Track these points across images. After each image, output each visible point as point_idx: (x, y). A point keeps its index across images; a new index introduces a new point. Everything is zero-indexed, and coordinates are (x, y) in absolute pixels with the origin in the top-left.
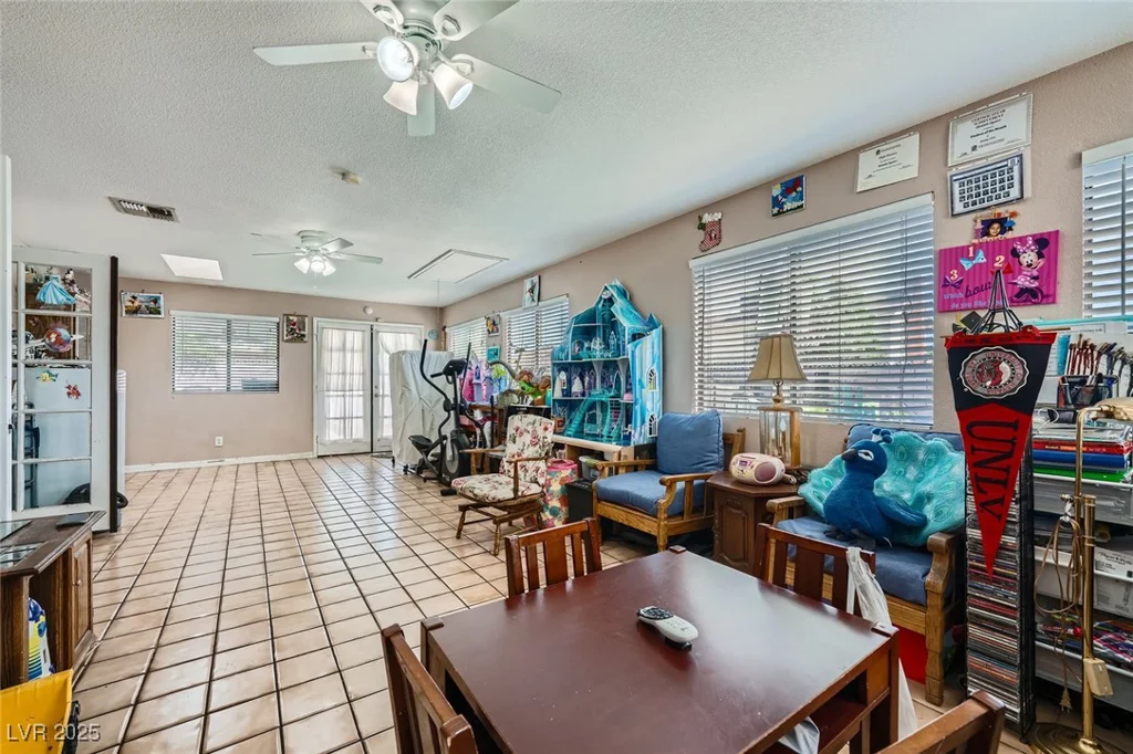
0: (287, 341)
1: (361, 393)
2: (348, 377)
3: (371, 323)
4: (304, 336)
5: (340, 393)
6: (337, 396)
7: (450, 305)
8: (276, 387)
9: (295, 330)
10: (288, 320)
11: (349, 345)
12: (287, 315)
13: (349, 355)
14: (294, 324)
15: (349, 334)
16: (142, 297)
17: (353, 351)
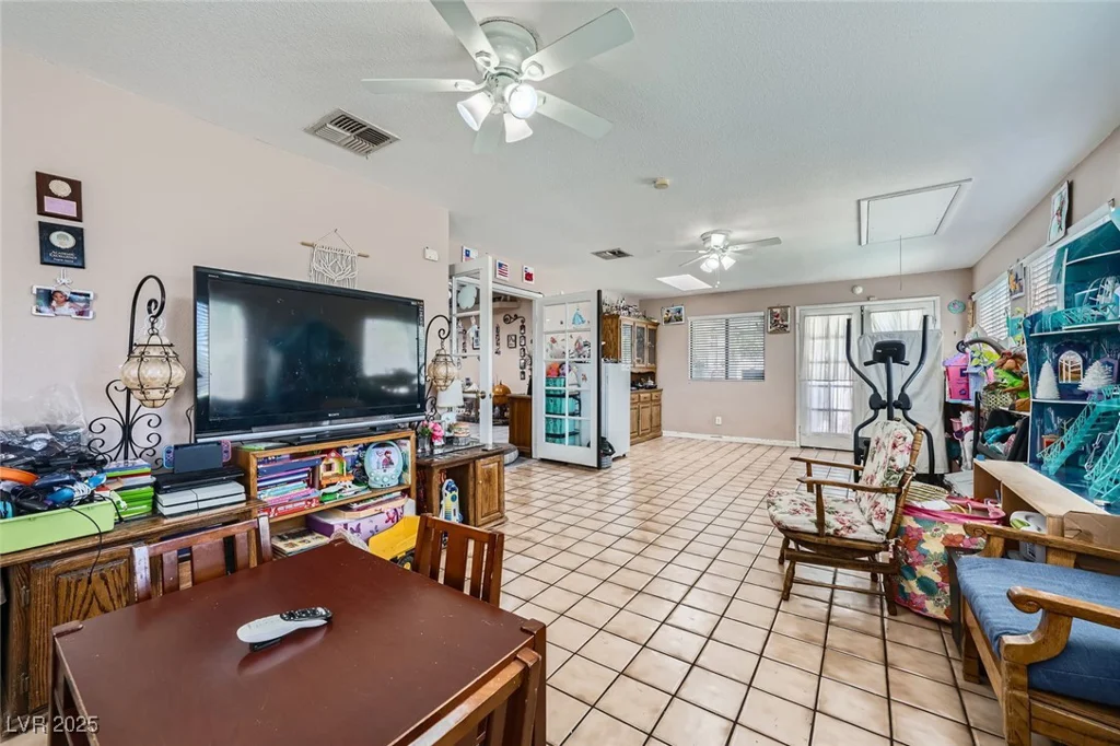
0: (771, 333)
1: (848, 383)
2: (832, 365)
3: (862, 304)
4: (786, 326)
5: (823, 383)
6: (820, 386)
7: (977, 263)
8: (761, 376)
9: (779, 323)
10: (772, 313)
11: (832, 332)
12: (771, 308)
13: (833, 341)
14: (777, 316)
15: (833, 319)
16: (672, 310)
17: (837, 337)
